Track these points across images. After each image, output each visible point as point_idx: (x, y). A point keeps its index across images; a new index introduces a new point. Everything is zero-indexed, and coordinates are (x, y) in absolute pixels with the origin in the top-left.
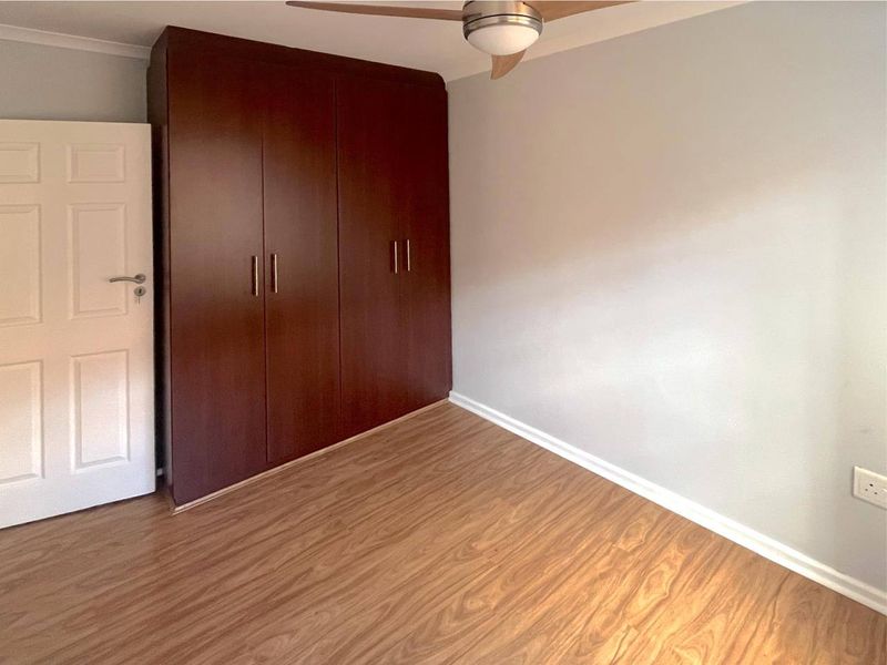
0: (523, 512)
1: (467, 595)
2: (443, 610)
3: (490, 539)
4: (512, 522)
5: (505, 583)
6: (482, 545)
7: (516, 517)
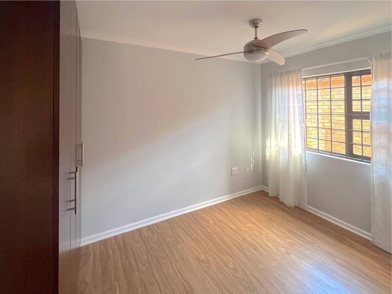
0: (188, 240)
1: (227, 267)
2: (234, 276)
3: (200, 253)
4: (193, 245)
5: (223, 254)
6: (203, 257)
7: (191, 243)
